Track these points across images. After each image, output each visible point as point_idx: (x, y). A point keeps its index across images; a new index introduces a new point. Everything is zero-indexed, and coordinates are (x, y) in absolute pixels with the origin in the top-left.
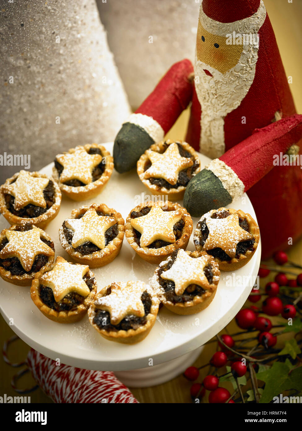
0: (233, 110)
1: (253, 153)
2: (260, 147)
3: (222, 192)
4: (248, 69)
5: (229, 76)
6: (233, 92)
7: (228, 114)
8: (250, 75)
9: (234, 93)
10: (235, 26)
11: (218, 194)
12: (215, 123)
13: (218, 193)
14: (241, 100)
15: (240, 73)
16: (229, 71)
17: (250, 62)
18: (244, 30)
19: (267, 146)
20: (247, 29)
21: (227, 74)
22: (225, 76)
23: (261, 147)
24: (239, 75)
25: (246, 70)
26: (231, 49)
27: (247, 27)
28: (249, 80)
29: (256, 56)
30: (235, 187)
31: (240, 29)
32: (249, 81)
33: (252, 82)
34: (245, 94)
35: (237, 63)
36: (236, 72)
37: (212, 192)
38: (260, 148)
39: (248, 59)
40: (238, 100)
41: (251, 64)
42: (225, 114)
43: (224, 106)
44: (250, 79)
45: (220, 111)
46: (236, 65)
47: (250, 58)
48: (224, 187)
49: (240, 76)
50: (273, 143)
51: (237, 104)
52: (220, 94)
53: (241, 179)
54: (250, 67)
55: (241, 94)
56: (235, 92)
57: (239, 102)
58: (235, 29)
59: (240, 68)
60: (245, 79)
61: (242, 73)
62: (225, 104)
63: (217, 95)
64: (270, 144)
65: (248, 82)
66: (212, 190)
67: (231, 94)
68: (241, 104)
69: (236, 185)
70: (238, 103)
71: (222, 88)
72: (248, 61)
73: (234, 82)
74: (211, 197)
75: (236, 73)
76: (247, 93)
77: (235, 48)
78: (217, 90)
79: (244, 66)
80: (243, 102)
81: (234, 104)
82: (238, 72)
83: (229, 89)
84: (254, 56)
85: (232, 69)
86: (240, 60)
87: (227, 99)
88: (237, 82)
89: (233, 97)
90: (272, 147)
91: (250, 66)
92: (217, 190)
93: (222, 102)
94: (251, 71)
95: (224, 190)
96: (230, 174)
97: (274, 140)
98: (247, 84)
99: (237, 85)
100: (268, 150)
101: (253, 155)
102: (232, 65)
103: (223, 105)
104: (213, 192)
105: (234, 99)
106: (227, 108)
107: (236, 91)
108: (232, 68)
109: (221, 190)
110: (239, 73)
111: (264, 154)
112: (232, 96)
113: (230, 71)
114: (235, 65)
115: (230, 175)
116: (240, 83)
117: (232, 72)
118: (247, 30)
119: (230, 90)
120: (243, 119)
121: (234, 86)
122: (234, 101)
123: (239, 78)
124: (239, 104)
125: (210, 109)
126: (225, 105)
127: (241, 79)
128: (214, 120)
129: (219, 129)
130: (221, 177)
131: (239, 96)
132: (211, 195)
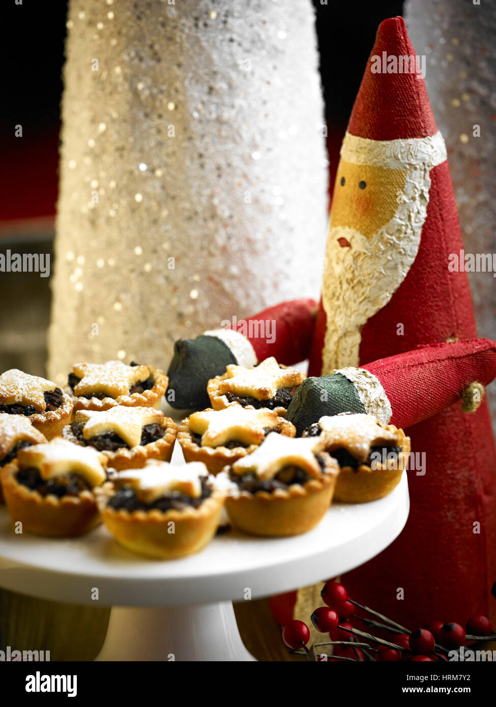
0: (378, 310)
1: (413, 366)
2: (426, 361)
3: (356, 405)
4: (409, 231)
5: (377, 241)
6: (381, 273)
7: (370, 320)
8: (411, 244)
9: (382, 276)
10: (395, 148)
11: (349, 408)
12: (346, 342)
13: (349, 406)
14: (393, 292)
15: (396, 237)
16: (377, 233)
17: (413, 219)
18: (407, 157)
19: (436, 363)
20: (412, 157)
21: (373, 240)
22: (371, 243)
23: (428, 362)
24: (392, 240)
25: (405, 233)
26: (385, 189)
27: (413, 153)
28: (409, 255)
29: (423, 212)
30: (378, 405)
31: (401, 153)
32: (408, 257)
33: (412, 260)
34: (401, 280)
35: (392, 218)
36: (389, 234)
37: (339, 400)
38: (426, 363)
39: (410, 212)
40: (387, 291)
41: (414, 224)
42: (363, 321)
43: (364, 303)
44: (410, 253)
45: (356, 313)
46: (391, 221)
47: (413, 212)
48: (360, 399)
49: (394, 242)
50: (447, 361)
51: (385, 298)
52: (359, 278)
53: (389, 397)
54: (412, 229)
55: (393, 278)
56: (383, 274)
57: (388, 295)
58: (393, 152)
59: (396, 227)
60: (402, 250)
61: (399, 239)
62: (365, 298)
63: (355, 282)
64: (442, 361)
65: (407, 259)
66: (341, 398)
67: (376, 278)
68: (391, 300)
69: (380, 404)
70: (387, 297)
71: (364, 267)
72: (410, 217)
73: (384, 252)
74: (337, 408)
75: (389, 237)
76: (403, 279)
77: (391, 190)
78: (356, 272)
79: (402, 225)
80: (395, 296)
81: (381, 297)
82: (391, 235)
83: (375, 267)
84: (421, 212)
85: (383, 229)
86: (396, 212)
87: (369, 288)
88: (390, 253)
89: (379, 283)
90: (445, 367)
91: (411, 226)
92: (349, 400)
93: (360, 294)
94: (412, 237)
95: (360, 405)
96: (373, 383)
97: (448, 358)
98: (404, 260)
99: (389, 260)
100: (438, 369)
101: (414, 368)
102: (383, 221)
103: (363, 300)
104: (342, 400)
105: (381, 289)
106: (368, 307)
107: (385, 271)
108: (383, 227)
109: (355, 402)
110: (394, 238)
111: (432, 374)
112: (378, 281)
113: (380, 232)
114: (388, 221)
115: (373, 385)
116: (394, 256)
117: (382, 234)
118: (412, 160)
119: (375, 269)
120: (398, 328)
121: (383, 261)
122: (381, 293)
123: (393, 246)
124: (389, 299)
125: (340, 312)
126: (366, 300)
127: (396, 249)
128: (345, 335)
129: (351, 352)
130: (358, 383)
131: (391, 282)
132: (337, 404)
